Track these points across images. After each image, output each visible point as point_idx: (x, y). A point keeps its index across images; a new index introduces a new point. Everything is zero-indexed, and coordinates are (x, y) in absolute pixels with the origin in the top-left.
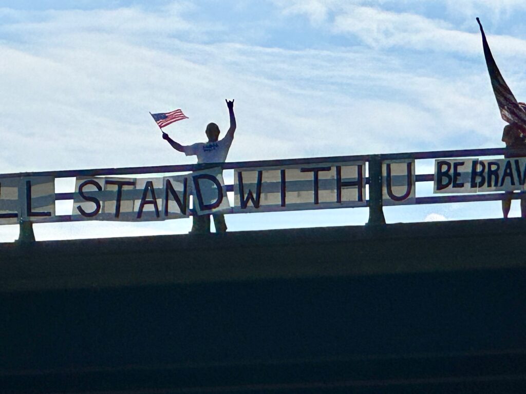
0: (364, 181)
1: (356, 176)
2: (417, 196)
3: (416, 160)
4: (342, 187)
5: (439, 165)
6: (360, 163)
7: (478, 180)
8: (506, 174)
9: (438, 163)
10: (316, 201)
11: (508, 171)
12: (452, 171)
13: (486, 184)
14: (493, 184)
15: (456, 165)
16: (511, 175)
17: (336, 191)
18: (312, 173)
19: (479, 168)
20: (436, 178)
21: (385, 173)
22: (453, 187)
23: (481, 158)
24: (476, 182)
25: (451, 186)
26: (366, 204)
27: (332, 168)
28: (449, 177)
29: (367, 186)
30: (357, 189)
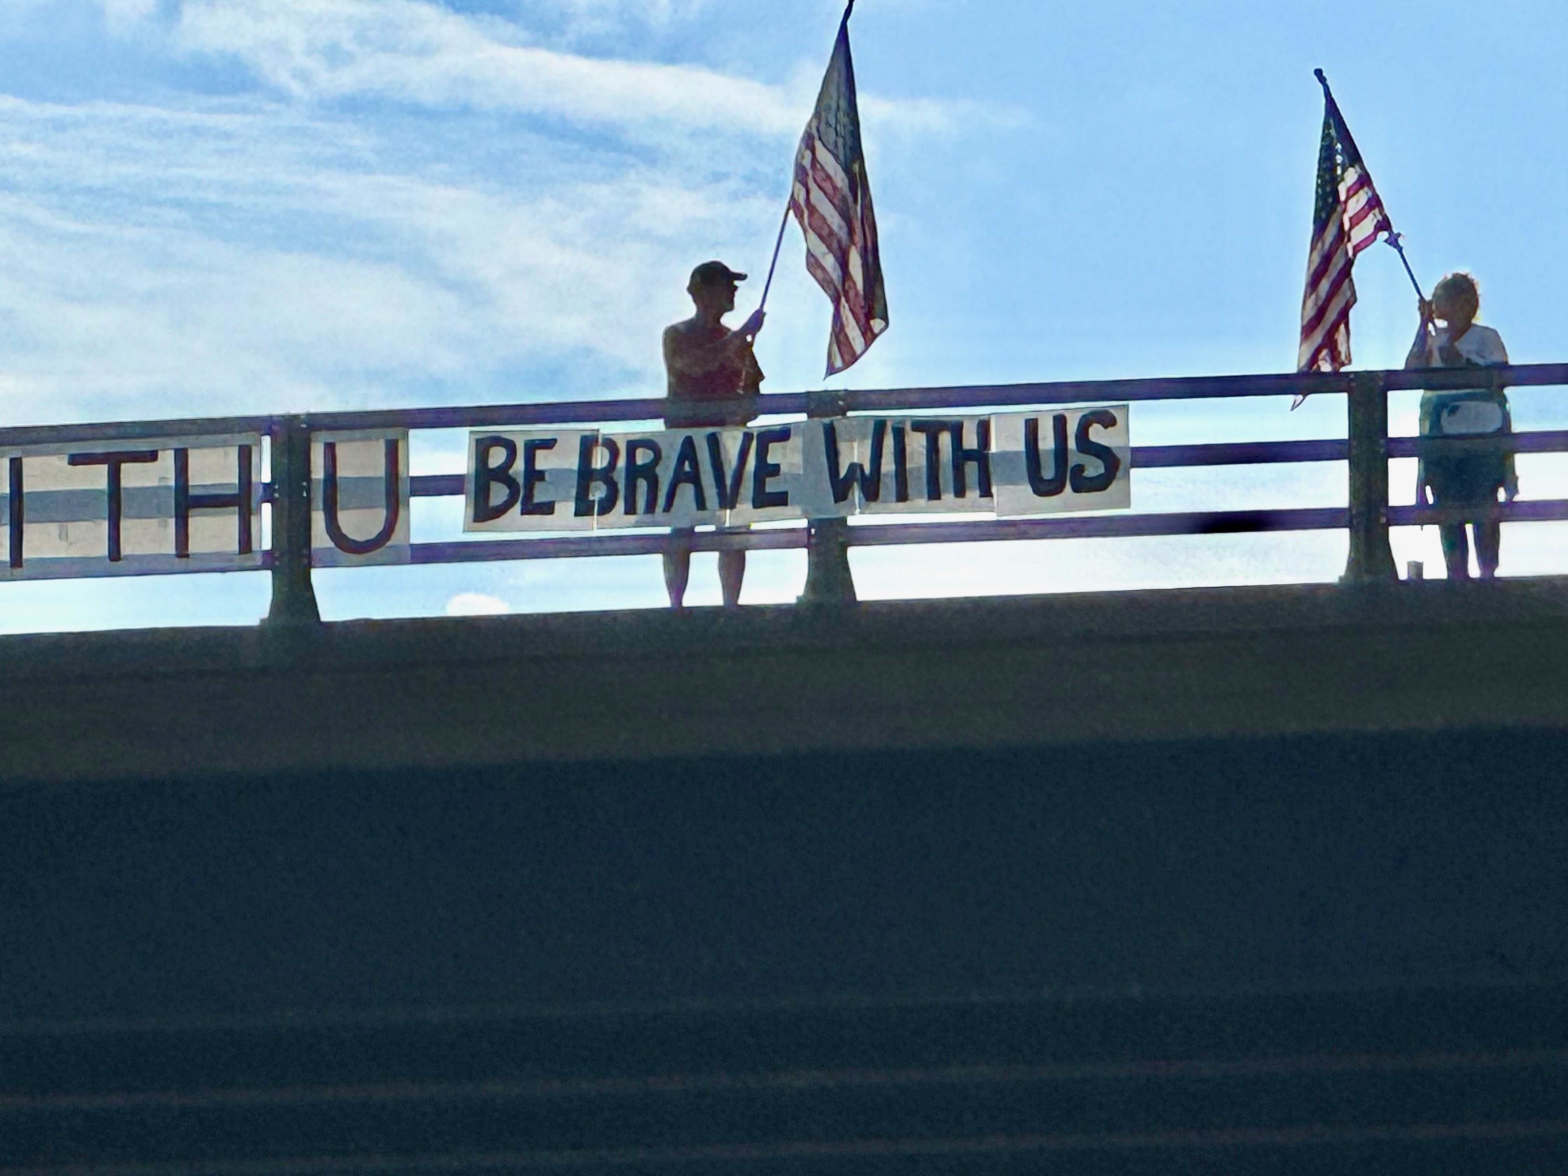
0: (257, 493)
1: (234, 479)
2: (416, 539)
3: (412, 432)
4: (191, 512)
5: (482, 448)
6: (245, 439)
7: (598, 493)
8: (679, 478)
9: (478, 441)
10: (115, 553)
11: (687, 467)
12: (519, 465)
13: (620, 505)
14: (641, 502)
15: (532, 448)
16: (695, 479)
17: (172, 521)
18: (104, 469)
19: (600, 459)
20: (471, 486)
21: (318, 472)
22: (522, 513)
23: (607, 428)
24: (591, 498)
25: (518, 507)
26: (259, 561)
27: (160, 453)
28: (510, 482)
29: (267, 508)
30: (236, 518)
